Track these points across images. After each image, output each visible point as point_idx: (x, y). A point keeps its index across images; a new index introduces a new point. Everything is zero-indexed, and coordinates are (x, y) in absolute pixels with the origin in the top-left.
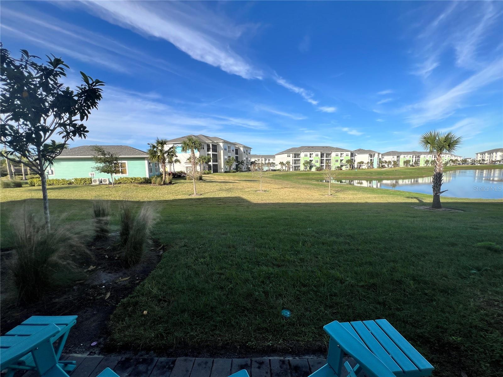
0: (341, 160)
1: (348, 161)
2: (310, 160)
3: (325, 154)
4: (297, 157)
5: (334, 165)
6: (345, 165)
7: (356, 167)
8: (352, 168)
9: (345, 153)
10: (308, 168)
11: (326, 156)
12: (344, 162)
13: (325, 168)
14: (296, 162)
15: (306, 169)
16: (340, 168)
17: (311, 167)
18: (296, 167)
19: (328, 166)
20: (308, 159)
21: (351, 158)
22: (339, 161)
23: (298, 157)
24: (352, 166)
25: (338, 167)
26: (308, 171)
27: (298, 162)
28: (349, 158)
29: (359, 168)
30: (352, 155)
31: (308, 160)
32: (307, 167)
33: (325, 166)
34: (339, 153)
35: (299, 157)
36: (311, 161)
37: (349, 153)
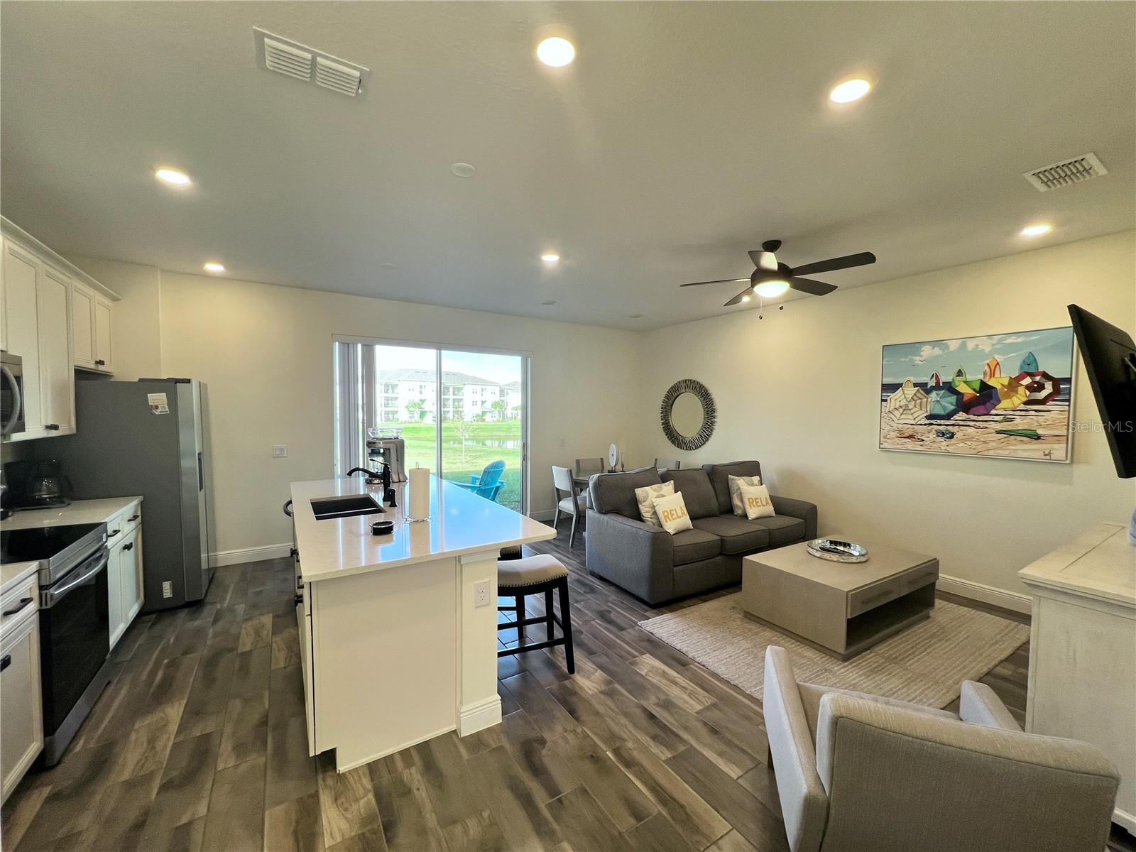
0: (483, 403)
1: (495, 405)
2: (421, 400)
3: (451, 389)
4: (390, 391)
5: (470, 412)
6: (490, 412)
7: (509, 415)
8: (504, 417)
9: (490, 388)
10: (417, 416)
11: (454, 392)
12: (488, 405)
13: (451, 417)
14: (390, 402)
15: (413, 417)
16: (481, 417)
17: (423, 414)
18: (388, 414)
19: (459, 413)
20: (416, 398)
21: (501, 398)
22: (479, 404)
23: (393, 392)
24: (503, 414)
25: (477, 416)
26: (418, 422)
27: (393, 402)
28: (497, 398)
29: (515, 418)
30: (502, 392)
31: (417, 400)
32: (413, 414)
33: (451, 413)
34: (479, 388)
35: (395, 391)
36: (423, 401)
37: (497, 390)
